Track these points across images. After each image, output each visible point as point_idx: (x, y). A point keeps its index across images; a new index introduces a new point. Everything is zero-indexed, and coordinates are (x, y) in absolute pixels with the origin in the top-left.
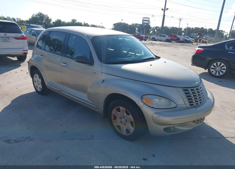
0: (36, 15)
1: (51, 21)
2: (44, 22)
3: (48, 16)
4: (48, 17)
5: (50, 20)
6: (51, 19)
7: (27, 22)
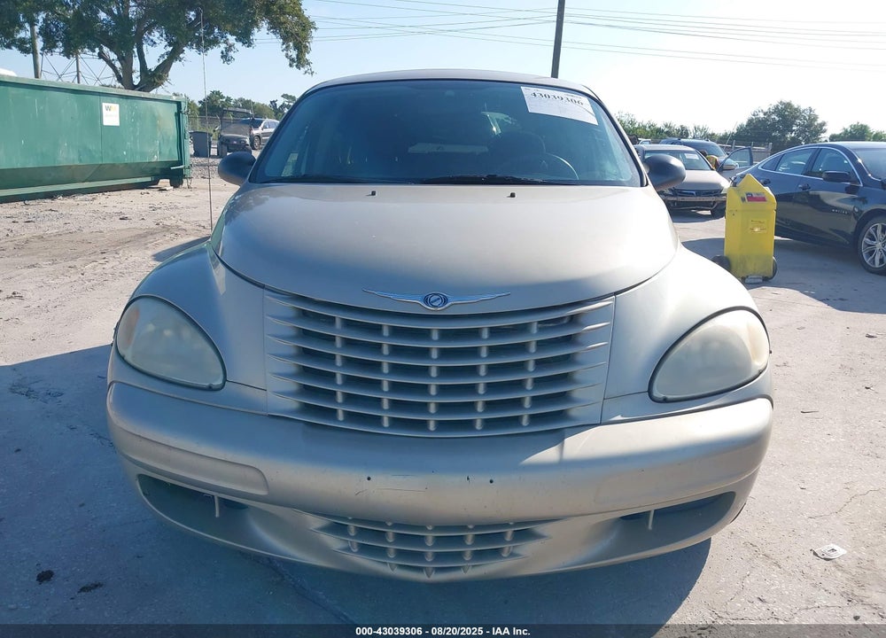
0: (765, 114)
1: (825, 131)
2: (793, 135)
3: (816, 113)
4: (816, 118)
5: (820, 129)
6: (823, 124)
7: (723, 139)
